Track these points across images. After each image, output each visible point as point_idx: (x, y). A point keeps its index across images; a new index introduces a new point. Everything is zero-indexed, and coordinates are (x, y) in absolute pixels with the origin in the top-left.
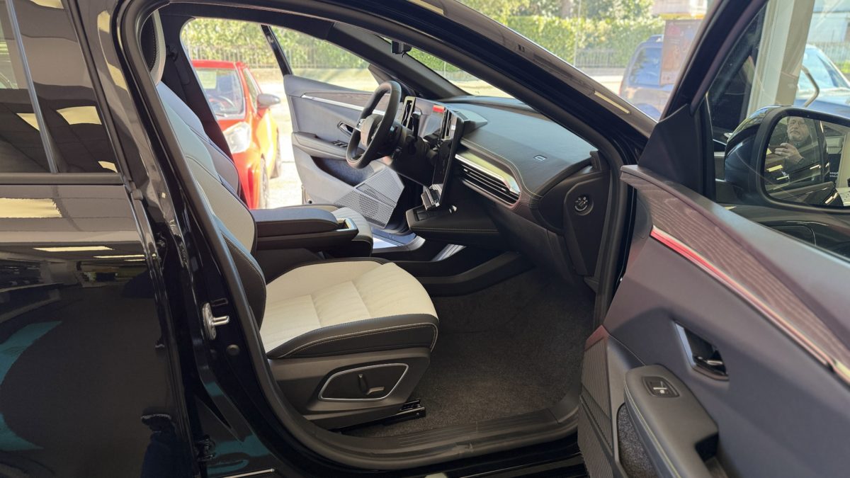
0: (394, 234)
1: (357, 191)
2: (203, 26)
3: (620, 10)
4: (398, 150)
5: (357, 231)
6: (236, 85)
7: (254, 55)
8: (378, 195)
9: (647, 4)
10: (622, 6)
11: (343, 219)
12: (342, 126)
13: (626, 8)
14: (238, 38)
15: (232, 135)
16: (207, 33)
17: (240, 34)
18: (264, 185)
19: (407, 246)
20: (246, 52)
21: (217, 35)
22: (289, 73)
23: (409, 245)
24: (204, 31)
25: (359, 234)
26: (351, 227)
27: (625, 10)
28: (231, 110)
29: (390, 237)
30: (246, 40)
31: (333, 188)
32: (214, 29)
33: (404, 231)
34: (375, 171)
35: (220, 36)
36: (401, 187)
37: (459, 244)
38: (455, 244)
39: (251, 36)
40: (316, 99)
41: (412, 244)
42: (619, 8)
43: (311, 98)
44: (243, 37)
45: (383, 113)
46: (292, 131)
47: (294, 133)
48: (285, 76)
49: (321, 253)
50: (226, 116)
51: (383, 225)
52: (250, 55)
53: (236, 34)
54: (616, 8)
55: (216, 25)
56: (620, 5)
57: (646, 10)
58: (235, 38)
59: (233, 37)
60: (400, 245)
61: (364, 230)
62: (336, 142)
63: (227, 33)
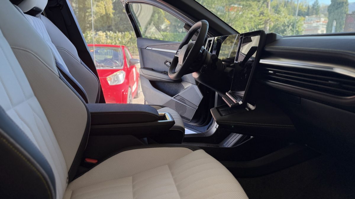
0: (194, 126)
1: (174, 99)
2: (114, 38)
3: (289, 33)
4: (204, 66)
5: (173, 122)
6: (120, 54)
7: (134, 50)
8: (186, 102)
9: (301, 30)
10: (291, 31)
11: (163, 113)
12: (167, 63)
13: (292, 32)
14: (127, 43)
15: (116, 76)
16: (115, 41)
17: (129, 42)
18: (129, 100)
19: (204, 134)
20: (130, 49)
21: (119, 42)
22: (140, 37)
23: (205, 133)
24: (114, 40)
25: (175, 125)
26: (169, 119)
27: (292, 33)
28: (117, 65)
29: (192, 127)
30: (131, 44)
31: (160, 97)
32: (118, 40)
33: (202, 124)
34: (185, 88)
35: (120, 42)
36: (201, 97)
37: (240, 133)
38: (237, 133)
39: (133, 43)
40: (153, 49)
41: (207, 132)
42: (289, 32)
43: (151, 48)
44: (129, 43)
45: (194, 42)
46: (140, 67)
47: (141, 68)
48: (138, 38)
49: (146, 139)
50: (114, 68)
51: (189, 120)
52: (132, 50)
53: (127, 42)
54: (288, 32)
55: (119, 38)
56: (289, 31)
57: (301, 33)
58: (126, 43)
59: (125, 43)
60: (199, 132)
61: (179, 123)
62: (163, 72)
63: (123, 41)
